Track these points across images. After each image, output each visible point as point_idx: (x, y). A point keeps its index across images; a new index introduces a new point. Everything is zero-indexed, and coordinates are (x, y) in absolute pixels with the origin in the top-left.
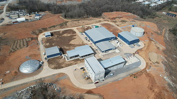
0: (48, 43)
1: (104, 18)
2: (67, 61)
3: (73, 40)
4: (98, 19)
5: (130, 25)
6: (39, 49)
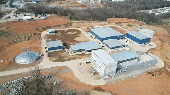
0: (51, 39)
1: (109, 22)
4: (103, 22)
5: (137, 28)
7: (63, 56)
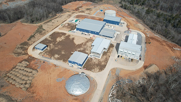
0: (56, 55)
1: (69, 12)
2: (100, 58)
3: (74, 41)
4: (65, 14)
5: (97, 10)
6: (55, 66)
7: (97, 63)
